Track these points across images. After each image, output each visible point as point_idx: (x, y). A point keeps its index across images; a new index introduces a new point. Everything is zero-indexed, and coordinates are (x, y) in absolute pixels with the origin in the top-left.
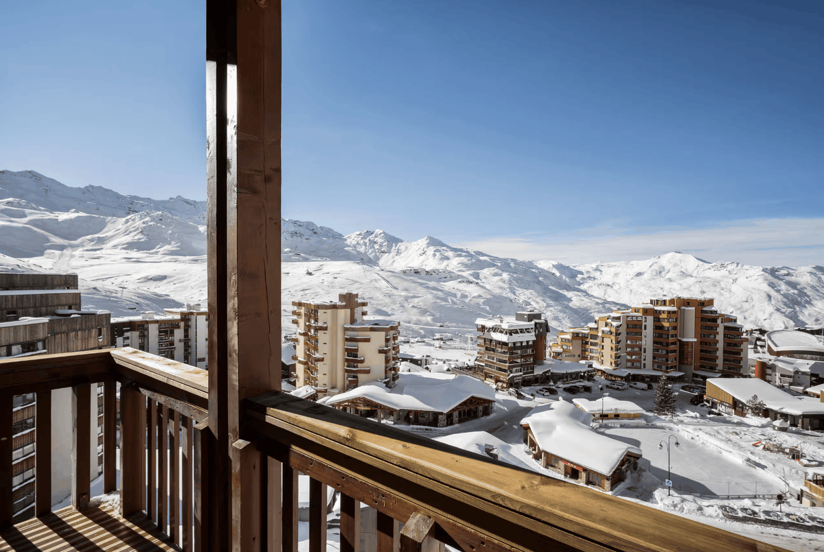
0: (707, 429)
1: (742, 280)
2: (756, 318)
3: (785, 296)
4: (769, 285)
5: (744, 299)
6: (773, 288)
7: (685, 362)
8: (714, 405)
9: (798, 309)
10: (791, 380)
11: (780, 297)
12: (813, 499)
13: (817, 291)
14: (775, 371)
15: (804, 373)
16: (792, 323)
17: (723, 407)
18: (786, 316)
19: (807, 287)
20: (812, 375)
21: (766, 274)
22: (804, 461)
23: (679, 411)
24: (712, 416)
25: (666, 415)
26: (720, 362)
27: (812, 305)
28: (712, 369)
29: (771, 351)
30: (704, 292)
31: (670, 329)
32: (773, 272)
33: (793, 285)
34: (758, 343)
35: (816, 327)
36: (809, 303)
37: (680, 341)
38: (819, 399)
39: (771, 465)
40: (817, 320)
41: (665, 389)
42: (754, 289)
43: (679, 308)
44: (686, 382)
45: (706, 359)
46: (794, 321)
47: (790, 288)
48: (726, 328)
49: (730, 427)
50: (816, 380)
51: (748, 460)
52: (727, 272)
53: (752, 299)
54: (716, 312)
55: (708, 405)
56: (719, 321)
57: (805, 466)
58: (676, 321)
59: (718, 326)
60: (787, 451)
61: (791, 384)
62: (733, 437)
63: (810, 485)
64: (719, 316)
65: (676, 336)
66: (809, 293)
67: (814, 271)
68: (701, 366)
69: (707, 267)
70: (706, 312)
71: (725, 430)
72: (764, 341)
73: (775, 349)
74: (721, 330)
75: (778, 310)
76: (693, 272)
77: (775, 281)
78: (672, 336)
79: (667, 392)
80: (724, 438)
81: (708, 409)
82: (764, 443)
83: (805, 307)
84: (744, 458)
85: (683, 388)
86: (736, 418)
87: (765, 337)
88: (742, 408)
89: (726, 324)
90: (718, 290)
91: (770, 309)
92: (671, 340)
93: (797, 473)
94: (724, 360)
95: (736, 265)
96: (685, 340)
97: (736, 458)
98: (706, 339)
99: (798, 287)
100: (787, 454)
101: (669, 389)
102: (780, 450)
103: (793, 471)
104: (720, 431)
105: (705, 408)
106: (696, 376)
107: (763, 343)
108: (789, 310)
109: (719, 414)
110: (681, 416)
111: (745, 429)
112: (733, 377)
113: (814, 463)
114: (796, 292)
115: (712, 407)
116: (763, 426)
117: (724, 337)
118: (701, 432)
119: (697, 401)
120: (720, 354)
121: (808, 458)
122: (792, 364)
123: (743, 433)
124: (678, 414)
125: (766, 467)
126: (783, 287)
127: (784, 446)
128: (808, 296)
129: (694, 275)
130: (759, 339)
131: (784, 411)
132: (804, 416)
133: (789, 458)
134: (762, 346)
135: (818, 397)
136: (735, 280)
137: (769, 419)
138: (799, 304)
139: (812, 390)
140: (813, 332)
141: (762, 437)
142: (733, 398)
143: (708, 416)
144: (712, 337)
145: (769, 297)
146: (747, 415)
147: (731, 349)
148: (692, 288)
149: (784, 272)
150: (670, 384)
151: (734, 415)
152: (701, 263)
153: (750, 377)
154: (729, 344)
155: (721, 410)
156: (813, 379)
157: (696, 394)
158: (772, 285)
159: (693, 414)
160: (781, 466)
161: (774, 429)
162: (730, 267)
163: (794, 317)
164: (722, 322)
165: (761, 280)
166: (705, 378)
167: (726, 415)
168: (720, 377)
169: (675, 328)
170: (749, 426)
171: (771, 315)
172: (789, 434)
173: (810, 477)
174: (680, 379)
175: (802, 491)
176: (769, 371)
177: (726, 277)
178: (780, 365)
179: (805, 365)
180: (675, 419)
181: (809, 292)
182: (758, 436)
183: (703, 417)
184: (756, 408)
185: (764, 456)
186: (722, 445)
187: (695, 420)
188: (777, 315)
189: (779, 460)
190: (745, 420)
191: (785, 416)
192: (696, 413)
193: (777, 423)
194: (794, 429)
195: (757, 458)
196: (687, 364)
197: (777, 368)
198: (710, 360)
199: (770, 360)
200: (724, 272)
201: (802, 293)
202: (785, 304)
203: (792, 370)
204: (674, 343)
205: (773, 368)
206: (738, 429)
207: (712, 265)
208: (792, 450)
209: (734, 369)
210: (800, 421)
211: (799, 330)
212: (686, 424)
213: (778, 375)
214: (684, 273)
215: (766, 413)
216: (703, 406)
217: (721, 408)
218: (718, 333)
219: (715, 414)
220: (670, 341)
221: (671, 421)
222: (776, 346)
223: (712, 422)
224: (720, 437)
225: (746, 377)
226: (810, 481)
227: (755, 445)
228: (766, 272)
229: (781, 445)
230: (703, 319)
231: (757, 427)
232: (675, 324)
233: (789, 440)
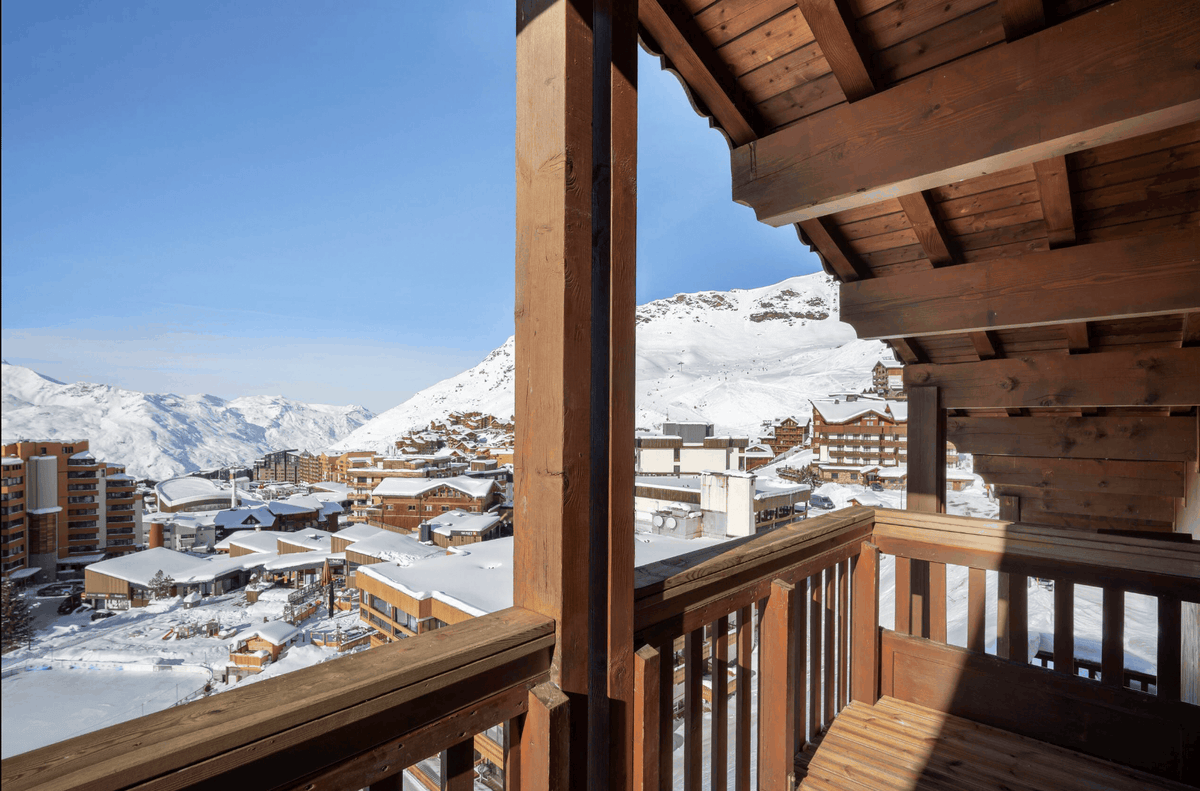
0: (95, 643)
1: (116, 412)
2: (138, 466)
3: (173, 432)
4: (153, 418)
5: (120, 439)
6: (158, 422)
7: (41, 549)
8: (99, 603)
9: (188, 449)
10: (193, 540)
11: (167, 435)
12: (238, 672)
13: (208, 425)
14: (174, 533)
15: (207, 528)
16: (182, 468)
17: (114, 602)
18: (175, 459)
19: (196, 420)
20: (218, 528)
21: (149, 404)
22: (223, 633)
23: (40, 634)
24: (98, 621)
25: (16, 648)
26: (102, 537)
27: (203, 442)
28: (89, 549)
29: (164, 508)
30: (55, 431)
31: (10, 496)
32: (157, 401)
33: (181, 418)
34: (146, 499)
35: (211, 470)
36: (200, 440)
37: (30, 515)
38: (228, 555)
39: (189, 655)
40: (209, 461)
41: (11, 603)
42: (134, 424)
43: (28, 459)
44: (46, 581)
45: (78, 537)
46: (185, 465)
47: (178, 423)
48: (109, 483)
49: (129, 627)
50: (221, 534)
51: (162, 661)
52: (93, 399)
53: (131, 438)
54: (93, 460)
55: (89, 606)
56: (98, 474)
57: (225, 638)
58: (22, 482)
59: (97, 481)
60: (205, 628)
61: (194, 545)
62: (137, 640)
63: (236, 657)
64: (98, 467)
65: (22, 507)
66: (199, 429)
67: (204, 401)
68: (70, 550)
69: (60, 390)
70: (77, 462)
71: (122, 633)
72: (154, 495)
73: (169, 504)
74: (101, 487)
75: (165, 452)
76: (34, 396)
77: (160, 412)
78: (15, 509)
79: (16, 608)
80: (122, 647)
81: (92, 613)
82: (177, 630)
83: (196, 446)
84: (155, 661)
85: (41, 593)
86: (134, 612)
87: (155, 491)
88: (142, 594)
89: (109, 478)
90: (79, 426)
91: (155, 451)
92: (12, 515)
93: (217, 651)
94: (108, 532)
95: (106, 389)
96: (40, 512)
97: (144, 667)
98: (78, 505)
99: (188, 421)
100: (205, 632)
101: (20, 602)
102: (197, 630)
103: (214, 650)
104: (117, 639)
105: (84, 613)
106: (63, 567)
107: (152, 499)
108: (179, 451)
109: (109, 615)
110: (45, 640)
111: (149, 621)
112: (122, 554)
113: (232, 631)
114: (185, 427)
115: (96, 608)
116: (172, 609)
117: (107, 497)
118: (86, 652)
119: (70, 607)
120: (102, 524)
121: (226, 627)
122: (194, 519)
123: (147, 629)
124: (40, 638)
125: (183, 661)
126: (171, 421)
127: (199, 625)
128: (199, 433)
129: (37, 401)
130: (146, 494)
131: (195, 580)
132: (217, 579)
133: (207, 637)
134: (151, 504)
135: (226, 552)
136: (105, 412)
137: (178, 597)
138: (188, 442)
139: (219, 546)
140: (209, 476)
141: (173, 624)
142: (129, 583)
143: (92, 623)
144: (89, 499)
145: (154, 434)
146: (150, 602)
147: (118, 513)
148: (32, 425)
149: (171, 401)
150: (22, 591)
151: (131, 609)
152: (48, 383)
153: (145, 548)
154: (115, 507)
155: (111, 607)
156: (218, 532)
157: (67, 596)
158: (156, 419)
159: (67, 630)
160: (199, 650)
161: (186, 608)
162: (97, 392)
163: (184, 460)
164: (103, 476)
165: (142, 412)
166: (80, 567)
167: (119, 613)
168: (104, 559)
169: (20, 494)
170: (154, 615)
171: (156, 459)
172: (204, 607)
173: (235, 648)
174: (33, 580)
175: (227, 668)
176: (167, 535)
177: (92, 407)
178: (180, 523)
179: (208, 518)
180: (36, 649)
181: (199, 427)
182: (167, 625)
183: (84, 628)
184: (161, 589)
185: (178, 648)
186: (122, 657)
187: (73, 638)
188: (165, 459)
189: (197, 645)
190: (149, 609)
191: (195, 586)
192: (71, 626)
193: (189, 599)
194: (207, 599)
195: (172, 653)
196: (46, 552)
197: (177, 530)
198: (86, 536)
199: (168, 520)
200: (88, 399)
201: (192, 429)
202: (174, 444)
203: (193, 527)
204: (19, 521)
205: (172, 529)
206: (140, 625)
207: (69, 386)
208: (209, 625)
209: (122, 543)
210: (213, 586)
211: (194, 475)
212: (57, 649)
213: (178, 536)
214: (15, 398)
215: (174, 590)
216: (81, 611)
217: (111, 605)
218: (97, 493)
219: (104, 616)
220: (11, 519)
221: (28, 656)
222: (170, 499)
223: (100, 630)
224: (116, 647)
225: (140, 549)
226: (235, 652)
227: (166, 638)
228: (149, 400)
229: (196, 624)
230: (71, 474)
231: (164, 613)
232: (18, 488)
233: (203, 615)
